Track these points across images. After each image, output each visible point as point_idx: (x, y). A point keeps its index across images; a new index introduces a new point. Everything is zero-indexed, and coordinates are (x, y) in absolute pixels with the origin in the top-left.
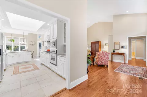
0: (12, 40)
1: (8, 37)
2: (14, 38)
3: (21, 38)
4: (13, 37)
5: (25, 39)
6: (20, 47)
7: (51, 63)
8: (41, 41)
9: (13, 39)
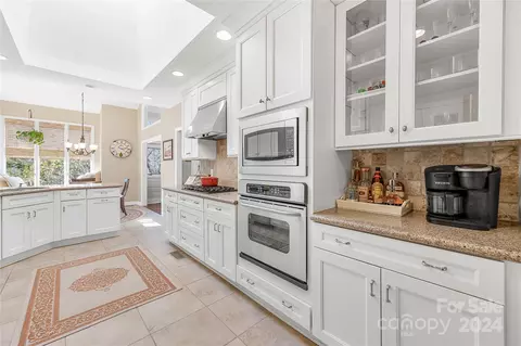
0: (30, 133)
1: (13, 122)
2: (42, 125)
3: (71, 128)
4: (37, 121)
5: (89, 130)
6: (66, 165)
7: (243, 255)
8: (158, 139)
9: (37, 129)
